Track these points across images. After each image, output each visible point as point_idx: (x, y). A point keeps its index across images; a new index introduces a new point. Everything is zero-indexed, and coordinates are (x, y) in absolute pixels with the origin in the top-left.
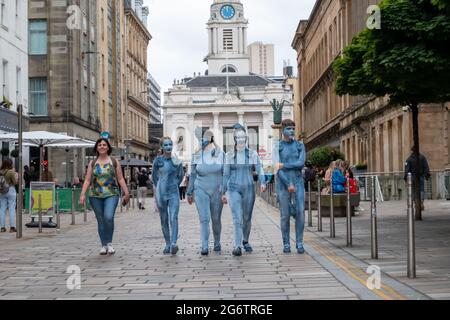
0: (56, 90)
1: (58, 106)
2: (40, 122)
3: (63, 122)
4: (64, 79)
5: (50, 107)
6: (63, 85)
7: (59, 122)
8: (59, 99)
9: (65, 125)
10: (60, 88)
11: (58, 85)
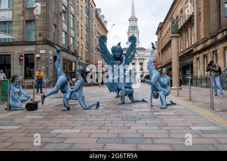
0: (39, 27)
1: (40, 35)
2: (30, 45)
3: (43, 44)
4: (43, 20)
5: (36, 36)
6: (43, 24)
7: (40, 44)
8: (41, 32)
9: (44, 46)
10: (41, 25)
11: (40, 24)
